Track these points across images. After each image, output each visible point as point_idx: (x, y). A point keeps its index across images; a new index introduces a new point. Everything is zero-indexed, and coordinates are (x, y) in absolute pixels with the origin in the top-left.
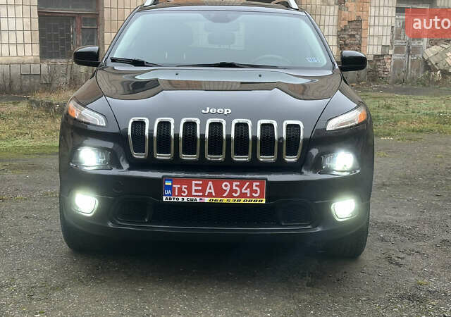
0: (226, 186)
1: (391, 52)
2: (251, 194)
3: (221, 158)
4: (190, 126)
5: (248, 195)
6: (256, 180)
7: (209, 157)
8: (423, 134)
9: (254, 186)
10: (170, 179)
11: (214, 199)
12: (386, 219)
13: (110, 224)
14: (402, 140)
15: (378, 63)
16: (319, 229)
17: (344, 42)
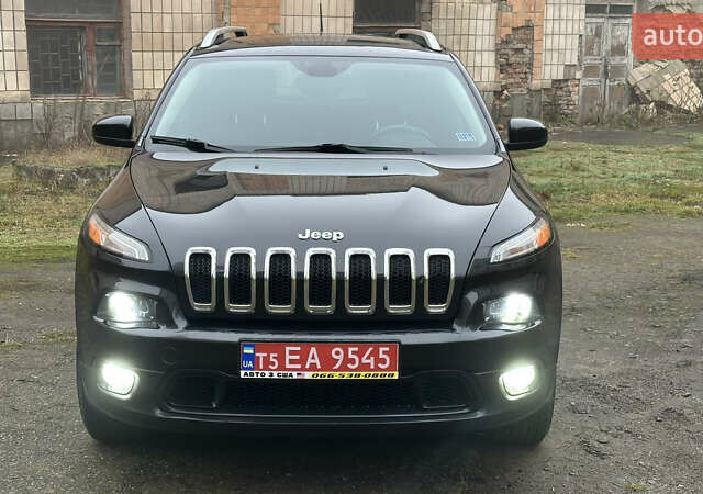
0: (337, 354)
1: (578, 75)
2: (376, 365)
3: (329, 309)
4: (280, 260)
5: (372, 367)
6: (384, 343)
7: (311, 309)
8: (630, 216)
9: (381, 353)
10: (249, 343)
11: (320, 373)
12: (578, 372)
13: (158, 413)
14: (599, 226)
15: (559, 93)
16: (480, 414)
17: (507, 60)
